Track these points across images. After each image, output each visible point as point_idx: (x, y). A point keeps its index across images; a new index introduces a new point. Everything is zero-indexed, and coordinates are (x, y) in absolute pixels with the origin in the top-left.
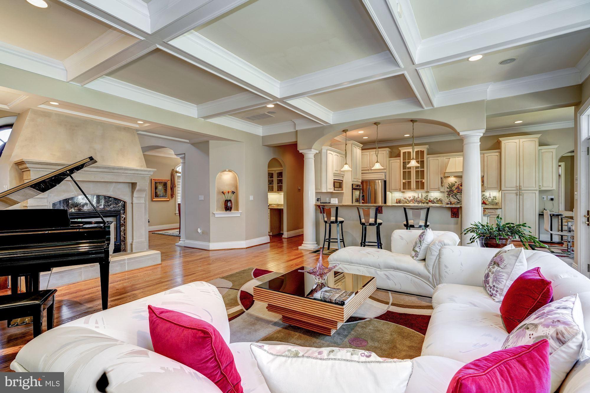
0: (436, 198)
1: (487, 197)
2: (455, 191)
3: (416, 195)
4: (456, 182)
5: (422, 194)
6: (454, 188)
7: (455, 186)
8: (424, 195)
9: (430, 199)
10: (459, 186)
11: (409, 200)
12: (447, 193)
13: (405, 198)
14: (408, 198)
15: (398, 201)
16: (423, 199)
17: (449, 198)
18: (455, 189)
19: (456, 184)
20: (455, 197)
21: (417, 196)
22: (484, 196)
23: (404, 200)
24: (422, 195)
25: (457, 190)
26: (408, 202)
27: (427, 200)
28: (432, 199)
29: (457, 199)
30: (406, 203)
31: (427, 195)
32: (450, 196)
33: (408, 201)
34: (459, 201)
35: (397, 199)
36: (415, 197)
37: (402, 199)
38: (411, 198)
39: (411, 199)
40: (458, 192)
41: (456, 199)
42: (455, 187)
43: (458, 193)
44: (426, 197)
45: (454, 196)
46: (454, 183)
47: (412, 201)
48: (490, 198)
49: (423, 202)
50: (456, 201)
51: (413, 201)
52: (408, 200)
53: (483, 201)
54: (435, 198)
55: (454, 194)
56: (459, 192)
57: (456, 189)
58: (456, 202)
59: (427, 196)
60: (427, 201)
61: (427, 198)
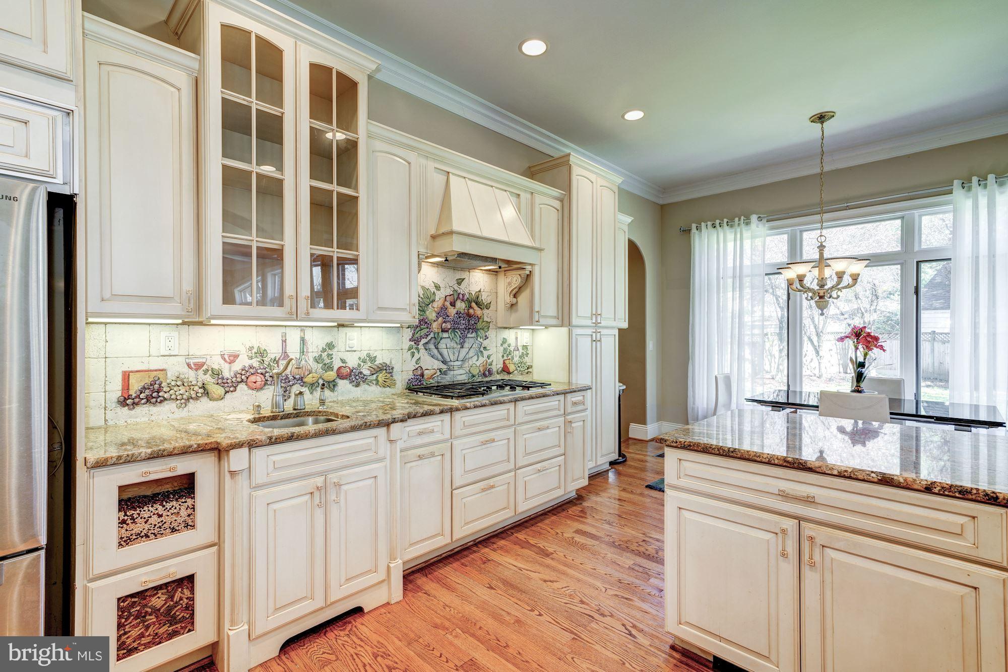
0: (368, 355)
1: (512, 348)
2: (435, 325)
3: (272, 344)
4: (438, 287)
5: (306, 338)
6: (431, 314)
7: (435, 305)
8: (316, 341)
9: (343, 361)
10: (448, 304)
11: (227, 374)
12: (408, 333)
13: (198, 366)
14: (216, 363)
15: (135, 386)
16: (311, 361)
17: (417, 356)
18: (434, 315)
19: (437, 293)
20: (435, 351)
21: (274, 350)
22: (505, 346)
23: (191, 375)
24: (303, 340)
25: (440, 319)
26: (217, 390)
27: (328, 367)
28: (352, 361)
29: (440, 357)
30: (206, 393)
31: (328, 339)
32: (421, 346)
33: (222, 382)
34: (444, 367)
35: (126, 376)
36: (261, 353)
37: (175, 368)
38: (243, 361)
39: (237, 366)
40: (443, 331)
41: (437, 359)
42: (437, 305)
43: (445, 335)
44: (324, 350)
45: (432, 346)
46: (433, 289)
47: (243, 378)
48: (517, 352)
49: (308, 379)
50: (437, 365)
51: (252, 378)
52: (217, 374)
53: (504, 363)
54: (363, 355)
55: (432, 335)
56: (447, 331)
57: (438, 314)
58: (439, 373)
59: (330, 346)
60: (331, 375)
61: (330, 356)
